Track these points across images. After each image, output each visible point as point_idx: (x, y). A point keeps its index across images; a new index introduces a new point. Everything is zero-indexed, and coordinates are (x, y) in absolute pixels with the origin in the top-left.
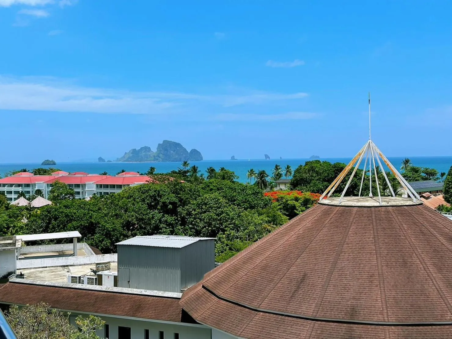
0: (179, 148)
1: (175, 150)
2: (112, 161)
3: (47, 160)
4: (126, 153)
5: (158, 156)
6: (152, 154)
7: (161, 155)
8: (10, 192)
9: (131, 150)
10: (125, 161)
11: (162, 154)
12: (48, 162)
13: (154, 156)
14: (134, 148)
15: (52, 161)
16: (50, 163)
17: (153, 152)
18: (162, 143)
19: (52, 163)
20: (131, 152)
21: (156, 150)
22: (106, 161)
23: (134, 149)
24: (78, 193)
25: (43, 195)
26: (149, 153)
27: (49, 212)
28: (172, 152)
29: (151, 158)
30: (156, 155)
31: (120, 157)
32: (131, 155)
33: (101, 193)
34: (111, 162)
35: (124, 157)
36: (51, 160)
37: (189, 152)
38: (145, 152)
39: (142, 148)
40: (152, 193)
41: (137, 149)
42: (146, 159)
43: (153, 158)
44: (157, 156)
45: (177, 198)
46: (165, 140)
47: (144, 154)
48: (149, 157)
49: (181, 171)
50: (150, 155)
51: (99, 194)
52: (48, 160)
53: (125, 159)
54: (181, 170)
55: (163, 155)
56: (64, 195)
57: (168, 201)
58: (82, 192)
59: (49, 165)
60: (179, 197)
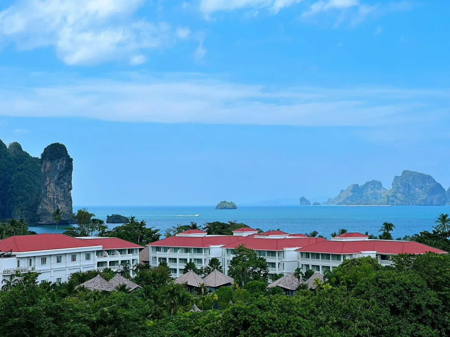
0: (429, 183)
1: (422, 187)
2: (321, 203)
3: (223, 201)
4: (342, 191)
5: (395, 196)
6: (384, 192)
7: (399, 195)
8: (175, 260)
9: (350, 186)
10: (340, 204)
11: (400, 192)
12: (225, 205)
13: (388, 197)
14: (356, 183)
15: (231, 203)
16: (228, 206)
17: (385, 189)
18: (401, 175)
19: (231, 206)
20: (351, 189)
21: (391, 187)
22: (312, 203)
23: (354, 185)
24: (273, 265)
25: (221, 267)
26: (380, 192)
27: (236, 315)
28: (417, 189)
29: (383, 200)
30: (390, 194)
31: (333, 197)
32: (350, 194)
33: (307, 266)
34: (320, 205)
35: (339, 197)
36: (229, 202)
37: (446, 190)
38: (372, 189)
39: (367, 183)
40: (395, 289)
41: (360, 185)
42: (374, 200)
43: (386, 200)
44: (392, 196)
45: (439, 299)
46: (405, 170)
47: (371, 192)
48: (379, 197)
49: (438, 233)
50: (381, 194)
51: (304, 267)
52: (225, 202)
53: (341, 201)
54: (437, 230)
55: (403, 194)
56: (251, 268)
57: (423, 304)
58: (279, 263)
59: (227, 208)
60: (442, 295)
